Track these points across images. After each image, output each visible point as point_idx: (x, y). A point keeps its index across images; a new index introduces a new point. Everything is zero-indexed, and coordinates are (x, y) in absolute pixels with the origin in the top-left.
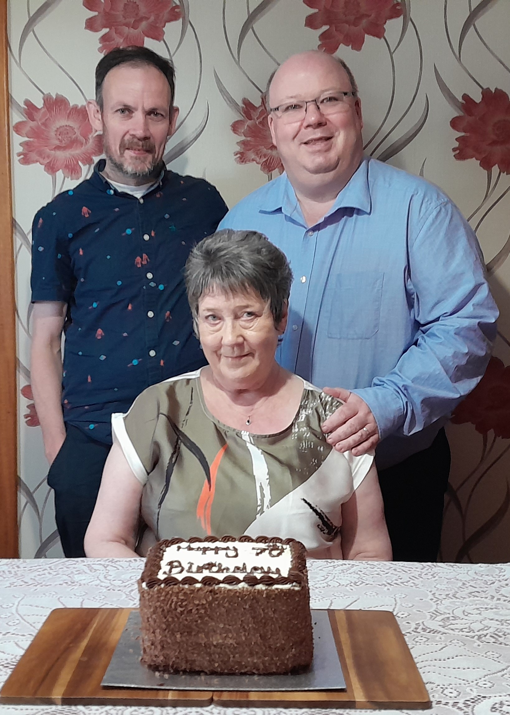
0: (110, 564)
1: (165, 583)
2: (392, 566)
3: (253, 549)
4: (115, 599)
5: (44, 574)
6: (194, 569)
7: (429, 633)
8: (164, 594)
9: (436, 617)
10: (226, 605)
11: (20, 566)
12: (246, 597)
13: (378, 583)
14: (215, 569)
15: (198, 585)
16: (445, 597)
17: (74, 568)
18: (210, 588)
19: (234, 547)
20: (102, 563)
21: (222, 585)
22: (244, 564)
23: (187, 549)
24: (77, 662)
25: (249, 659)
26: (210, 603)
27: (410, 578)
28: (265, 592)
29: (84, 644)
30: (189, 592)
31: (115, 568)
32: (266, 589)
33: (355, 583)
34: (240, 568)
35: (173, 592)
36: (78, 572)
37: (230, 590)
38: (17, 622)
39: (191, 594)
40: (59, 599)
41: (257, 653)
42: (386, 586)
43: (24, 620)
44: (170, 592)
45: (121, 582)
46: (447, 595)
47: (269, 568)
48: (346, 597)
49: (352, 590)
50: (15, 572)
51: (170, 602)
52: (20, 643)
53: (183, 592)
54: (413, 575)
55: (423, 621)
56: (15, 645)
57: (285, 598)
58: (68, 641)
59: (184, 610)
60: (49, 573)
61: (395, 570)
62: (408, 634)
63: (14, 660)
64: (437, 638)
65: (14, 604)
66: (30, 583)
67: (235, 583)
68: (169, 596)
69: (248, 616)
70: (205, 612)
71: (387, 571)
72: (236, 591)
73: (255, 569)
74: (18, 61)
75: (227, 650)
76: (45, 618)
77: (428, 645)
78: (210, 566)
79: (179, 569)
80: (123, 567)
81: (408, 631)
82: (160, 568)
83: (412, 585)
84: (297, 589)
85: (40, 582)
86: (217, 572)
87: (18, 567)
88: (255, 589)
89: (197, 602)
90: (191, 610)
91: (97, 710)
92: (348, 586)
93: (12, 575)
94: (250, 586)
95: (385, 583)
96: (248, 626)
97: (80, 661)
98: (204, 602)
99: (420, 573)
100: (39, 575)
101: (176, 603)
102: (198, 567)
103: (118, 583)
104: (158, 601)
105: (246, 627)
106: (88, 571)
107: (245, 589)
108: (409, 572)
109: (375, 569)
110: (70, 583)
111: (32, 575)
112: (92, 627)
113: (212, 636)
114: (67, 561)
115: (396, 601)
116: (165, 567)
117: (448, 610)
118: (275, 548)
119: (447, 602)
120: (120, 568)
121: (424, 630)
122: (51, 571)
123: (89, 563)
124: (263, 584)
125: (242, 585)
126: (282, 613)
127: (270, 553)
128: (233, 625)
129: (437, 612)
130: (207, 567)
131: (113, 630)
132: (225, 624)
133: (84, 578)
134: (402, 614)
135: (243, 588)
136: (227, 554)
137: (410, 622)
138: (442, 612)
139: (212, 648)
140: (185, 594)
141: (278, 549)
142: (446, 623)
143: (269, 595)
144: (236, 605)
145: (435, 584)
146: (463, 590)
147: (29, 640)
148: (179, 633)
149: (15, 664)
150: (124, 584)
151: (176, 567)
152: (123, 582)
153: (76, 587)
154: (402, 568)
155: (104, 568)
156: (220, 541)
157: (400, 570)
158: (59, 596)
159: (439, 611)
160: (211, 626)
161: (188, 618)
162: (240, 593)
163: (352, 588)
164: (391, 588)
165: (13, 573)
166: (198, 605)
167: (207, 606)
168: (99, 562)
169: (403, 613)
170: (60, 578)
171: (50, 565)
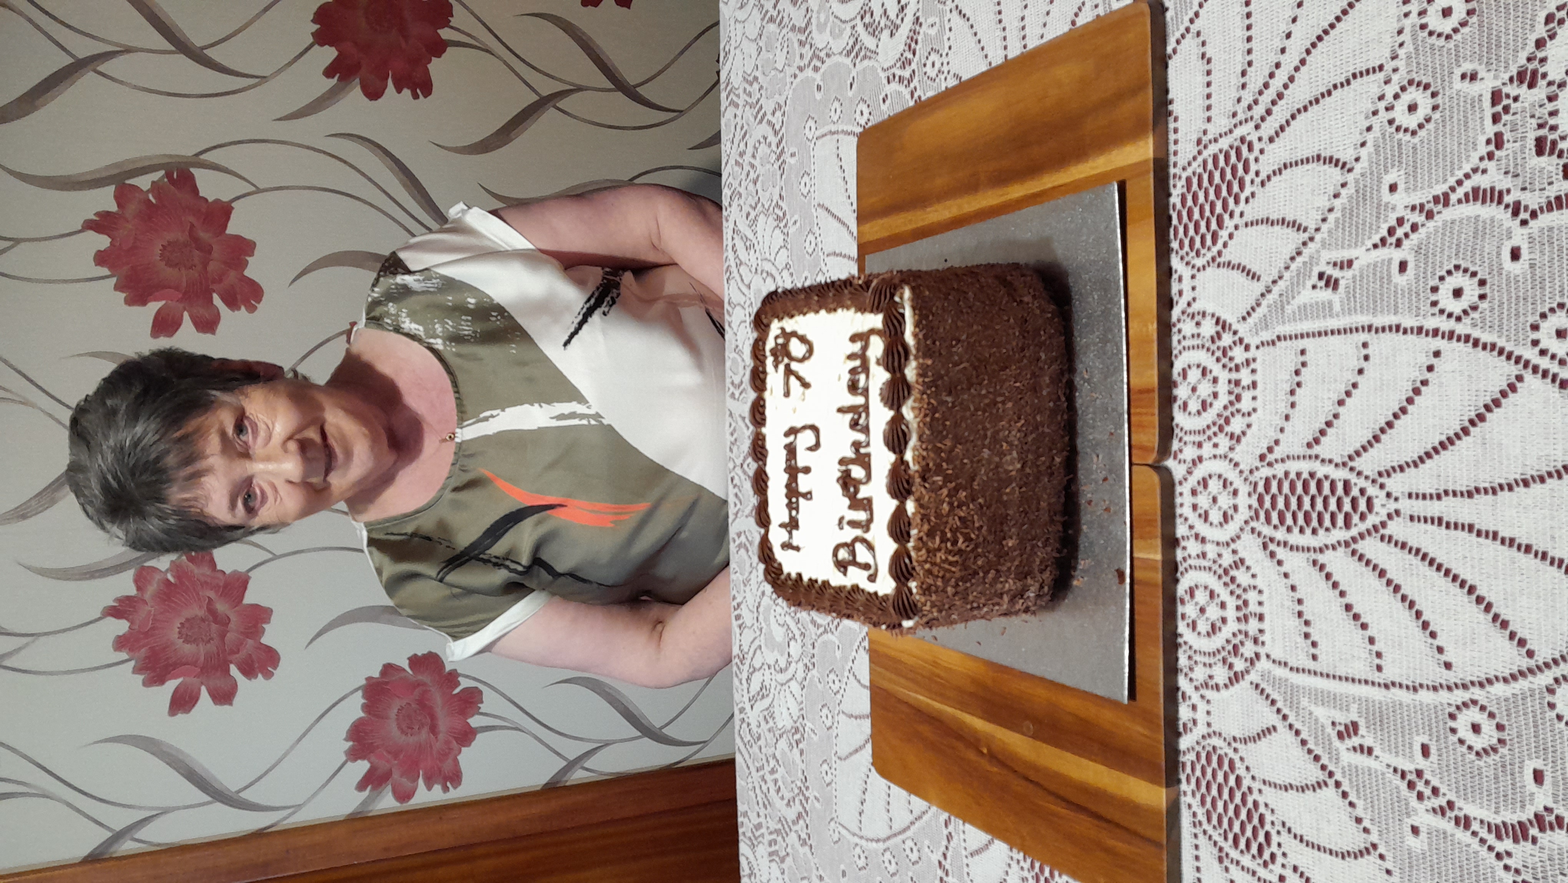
0: (747, 662)
1: (908, 580)
2: (732, 162)
3: (787, 394)
4: (838, 654)
5: (776, 781)
6: (861, 516)
7: (914, 54)
8: (930, 581)
9: (867, 49)
10: (948, 443)
11: (755, 821)
12: (932, 401)
13: (778, 177)
14: (857, 472)
15: (910, 506)
16: (808, 46)
17: (759, 726)
18: (918, 480)
19: (787, 435)
20: (744, 676)
21: (909, 456)
22: (840, 410)
23: (794, 532)
24: (1038, 743)
25: (1044, 393)
26: (947, 479)
27: (761, 122)
28: (921, 361)
29: (978, 724)
30: (926, 527)
31: (758, 652)
32: (916, 358)
33: (779, 219)
34: (852, 419)
35: (926, 562)
36: (770, 721)
37: (920, 438)
38: (909, 843)
39: (929, 521)
40: (840, 758)
41: (1033, 374)
42: (784, 162)
43: (904, 830)
44: (927, 566)
45: (792, 643)
46: (801, 44)
47: (851, 357)
48: (816, 229)
49: (795, 222)
50: (771, 833)
51: (946, 566)
52: (973, 845)
53: (925, 538)
54: (752, 119)
55: (879, 70)
56: (976, 858)
57: (931, 318)
58: (971, 755)
59: (962, 533)
60: (773, 771)
61: (742, 154)
62: (916, 95)
63: (1027, 865)
64: (933, 32)
65: (857, 845)
66: (801, 809)
67: (904, 427)
68: (935, 570)
69: (966, 397)
70: (965, 489)
71: (747, 168)
72: (921, 425)
73: (853, 387)
75: (1030, 439)
76: (896, 790)
77: (950, 48)
78: (847, 483)
79: (859, 547)
80: (755, 639)
81: (908, 97)
82: (856, 588)
83: (778, 114)
84: (907, 293)
85: (796, 791)
86: (867, 467)
87: (759, 826)
88: (917, 382)
89: (946, 507)
90: (960, 518)
91: (1194, 708)
92: (785, 231)
93: (779, 839)
94: (909, 393)
95: (776, 166)
96: (985, 396)
97: (1034, 737)
98: (945, 492)
99: (748, 107)
100: (779, 790)
101: (949, 552)
102: (851, 507)
103: (795, 649)
104: (944, 591)
105: (987, 401)
106: (766, 702)
107: (916, 405)
108: (746, 127)
109: (742, 190)
110: (797, 737)
111: (780, 804)
112: (928, 705)
113: (1007, 472)
114: (742, 738)
115: (823, 136)
116: (856, 577)
117: (841, 32)
118: (781, 352)
119: (820, 39)
120: (757, 643)
121: (908, 62)
122: (767, 769)
123: (746, 699)
124: (905, 366)
125: (908, 412)
126: (960, 324)
127: (802, 360)
128: (985, 429)
129: (855, 51)
130: (852, 489)
131: (935, 664)
132: (984, 446)
133: (785, 711)
134: (862, 113)
135: (913, 408)
136: (810, 449)
137: (883, 95)
138: (851, 43)
139: (1028, 470)
140: (931, 534)
141: (785, 346)
142: (882, 24)
143: (925, 350)
144: (948, 423)
145: (773, 73)
146: (786, 20)
147: (961, 827)
148: (1004, 543)
149: (1037, 865)
150: (797, 637)
151: (853, 553)
152: (794, 637)
153: (809, 725)
154: (736, 141)
155: (757, 673)
156: (765, 465)
157: (742, 145)
158: (834, 758)
159: (849, 48)
160: (987, 474)
161: (977, 525)
162: (926, 415)
163: (790, 224)
164: (788, 151)
165: (774, 836)
166: (951, 504)
167: (952, 485)
168: (744, 682)
169: (858, 112)
170: (783, 753)
171: (753, 770)
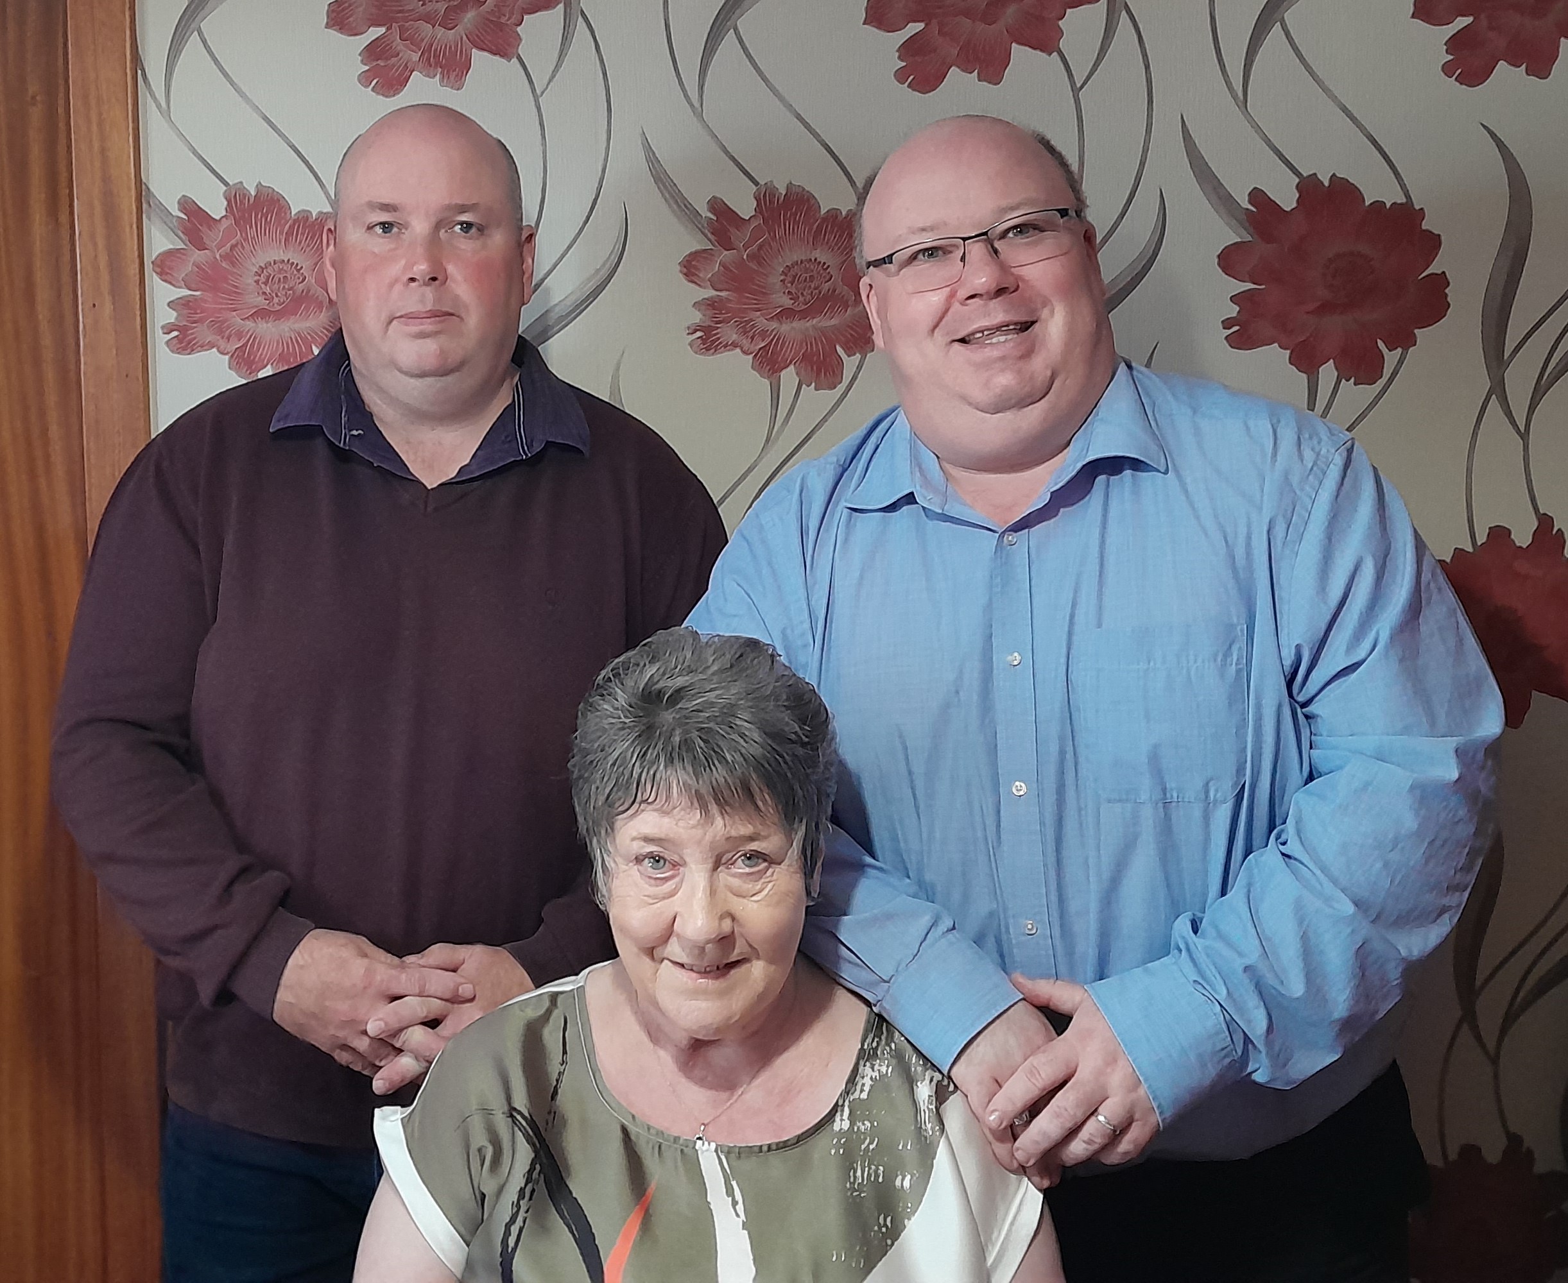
74: (163, 104)
